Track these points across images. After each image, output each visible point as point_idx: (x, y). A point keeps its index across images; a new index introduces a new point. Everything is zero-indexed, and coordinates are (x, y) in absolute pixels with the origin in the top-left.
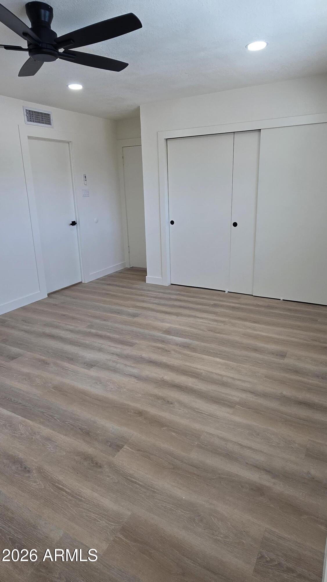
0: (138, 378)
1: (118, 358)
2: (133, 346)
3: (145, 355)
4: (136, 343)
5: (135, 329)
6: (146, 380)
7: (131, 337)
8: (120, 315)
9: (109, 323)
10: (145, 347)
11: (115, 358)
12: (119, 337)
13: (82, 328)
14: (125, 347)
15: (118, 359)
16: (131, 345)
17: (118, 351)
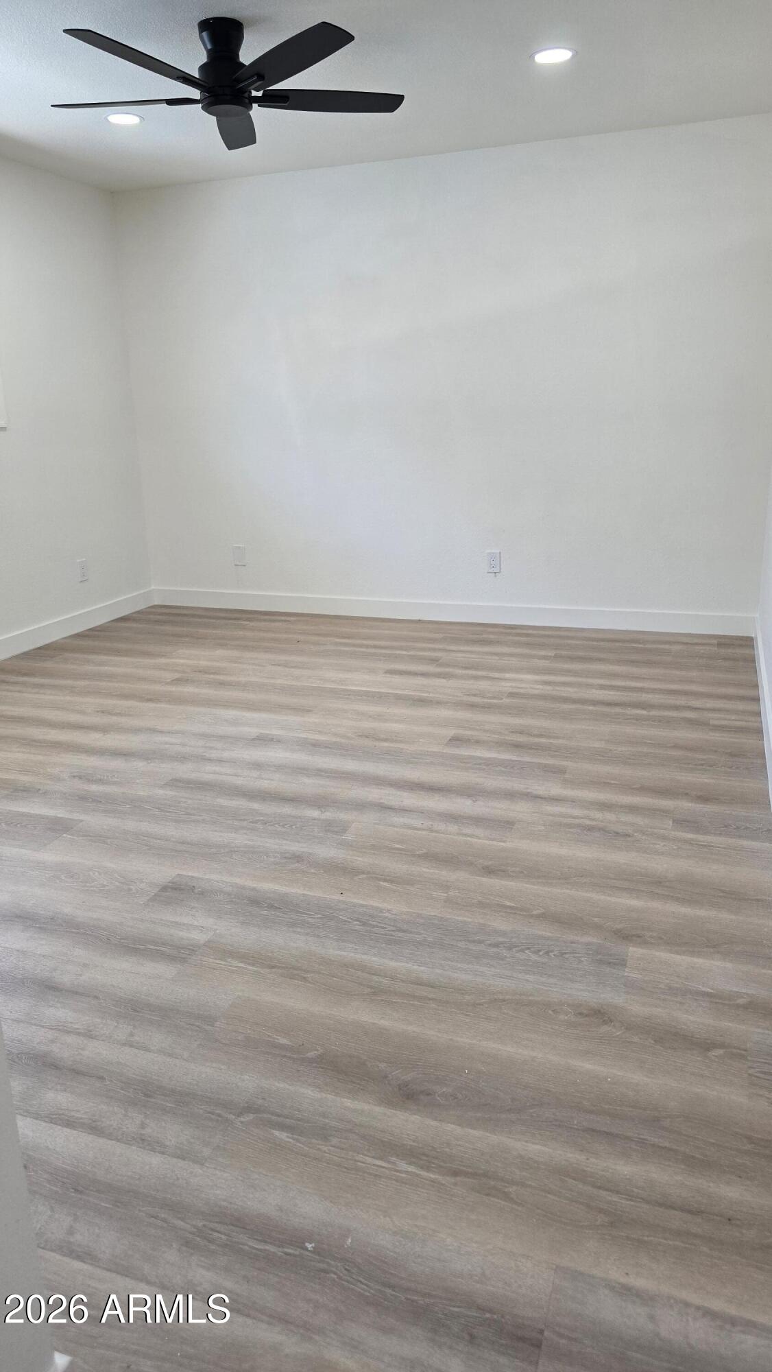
0: (154, 731)
1: (205, 754)
2: (171, 780)
3: (140, 765)
4: (162, 787)
5: (172, 831)
6: (137, 731)
7: (179, 802)
8: (243, 887)
9: (271, 844)
10: (138, 781)
11: (214, 754)
12: (218, 800)
13: (364, 823)
14: (193, 776)
15: (204, 752)
16: (175, 783)
17: (209, 767)
